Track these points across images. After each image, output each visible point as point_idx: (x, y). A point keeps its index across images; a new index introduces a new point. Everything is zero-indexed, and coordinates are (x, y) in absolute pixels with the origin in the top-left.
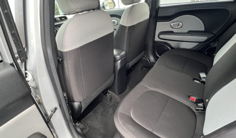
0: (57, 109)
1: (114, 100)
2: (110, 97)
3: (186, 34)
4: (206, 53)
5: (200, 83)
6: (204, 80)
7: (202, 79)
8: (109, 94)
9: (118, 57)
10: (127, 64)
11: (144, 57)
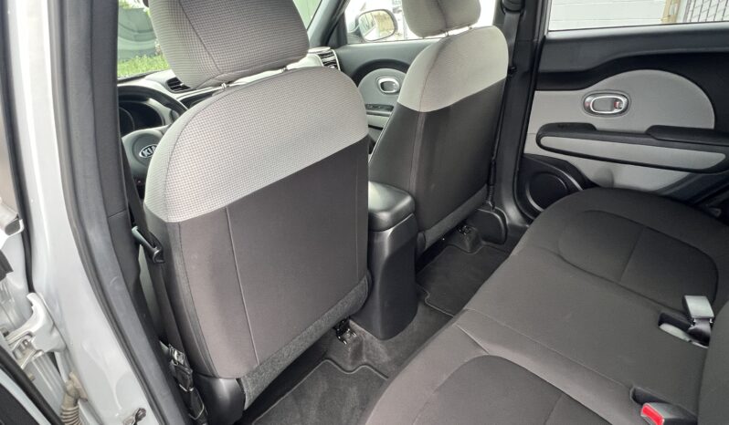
0: (144, 415)
1: (368, 356)
2: (354, 345)
3: (642, 139)
4: (718, 212)
5: (688, 339)
6: (704, 327)
7: (694, 324)
8: (352, 332)
9: (385, 217)
10: (420, 235)
11: (483, 204)
